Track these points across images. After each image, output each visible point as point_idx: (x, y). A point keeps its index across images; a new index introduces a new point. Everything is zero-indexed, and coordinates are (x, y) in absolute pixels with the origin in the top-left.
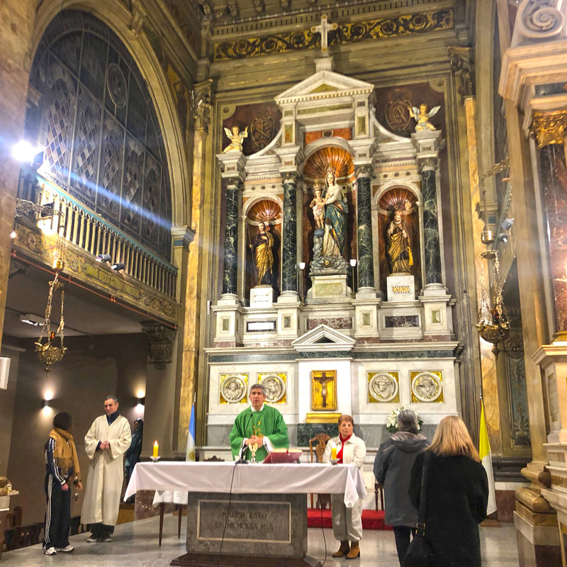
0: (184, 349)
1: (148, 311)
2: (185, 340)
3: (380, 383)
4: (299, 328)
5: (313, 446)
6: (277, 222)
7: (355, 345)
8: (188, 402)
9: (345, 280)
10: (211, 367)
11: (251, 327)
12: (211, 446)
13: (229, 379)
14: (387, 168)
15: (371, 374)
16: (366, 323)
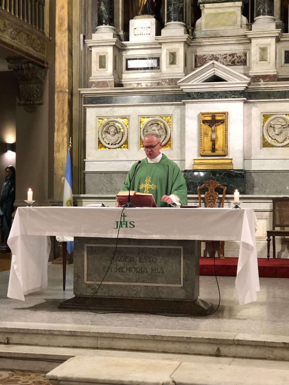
0: (56, 90)
1: (15, 45)
2: (57, 80)
3: (276, 126)
4: (185, 65)
5: (201, 194)
7: (249, 84)
8: (63, 147)
9: (240, 9)
10: (88, 110)
11: (132, 64)
12: (89, 194)
13: (108, 123)
15: (266, 117)
16: (263, 59)
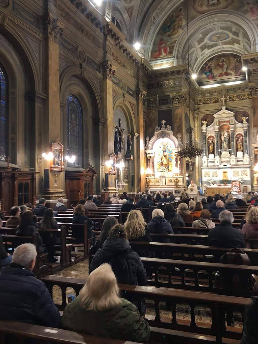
2: (196, 165)
4: (220, 163)
6: (214, 140)
7: (231, 166)
8: (197, 176)
9: (229, 153)
10: (202, 170)
13: (206, 173)
14: (237, 130)
15: (234, 171)
16: (233, 162)
